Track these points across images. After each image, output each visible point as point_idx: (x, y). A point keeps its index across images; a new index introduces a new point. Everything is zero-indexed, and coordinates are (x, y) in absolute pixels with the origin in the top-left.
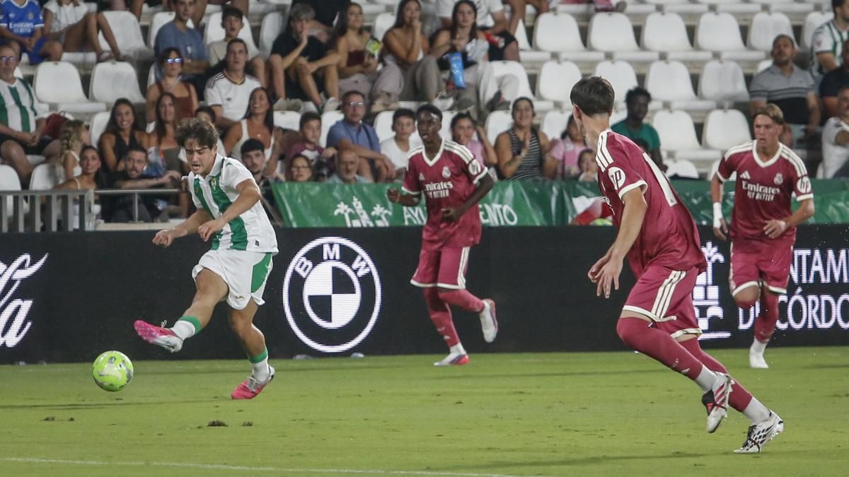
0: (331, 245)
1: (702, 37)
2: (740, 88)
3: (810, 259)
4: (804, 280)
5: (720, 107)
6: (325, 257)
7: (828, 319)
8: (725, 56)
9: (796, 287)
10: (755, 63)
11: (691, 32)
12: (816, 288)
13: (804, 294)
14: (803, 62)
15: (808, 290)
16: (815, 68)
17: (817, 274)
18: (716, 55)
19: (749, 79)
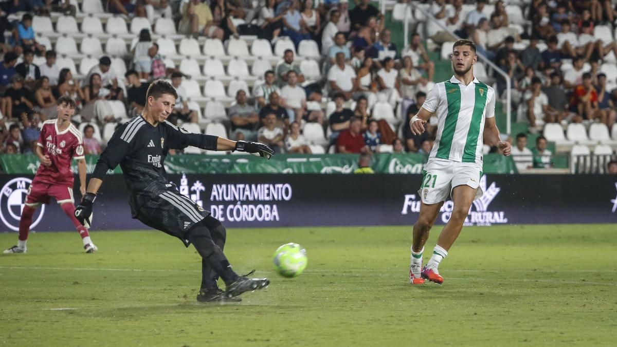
0: (21, 182)
1: (207, 91)
2: (223, 114)
3: (244, 189)
4: (241, 198)
5: (213, 122)
6: (18, 187)
7: (252, 216)
8: (217, 99)
9: (237, 202)
10: (230, 103)
11: (202, 89)
12: (247, 202)
13: (242, 205)
14: (251, 102)
15: (243, 203)
16: (256, 105)
17: (247, 196)
18: (213, 99)
19: (227, 110)
